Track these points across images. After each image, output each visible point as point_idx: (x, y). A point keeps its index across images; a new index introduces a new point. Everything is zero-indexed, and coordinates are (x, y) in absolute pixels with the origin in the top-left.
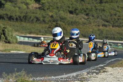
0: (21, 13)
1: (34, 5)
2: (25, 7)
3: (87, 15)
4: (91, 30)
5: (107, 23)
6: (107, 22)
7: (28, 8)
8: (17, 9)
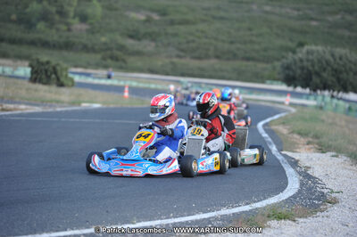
0: (60, 37)
1: (78, 26)
2: (64, 28)
3: (154, 40)
4: (160, 63)
5: (182, 54)
6: (182, 50)
7: (69, 30)
8: (54, 31)
